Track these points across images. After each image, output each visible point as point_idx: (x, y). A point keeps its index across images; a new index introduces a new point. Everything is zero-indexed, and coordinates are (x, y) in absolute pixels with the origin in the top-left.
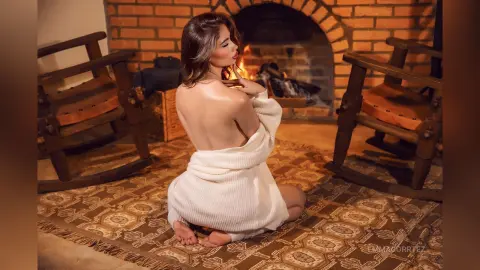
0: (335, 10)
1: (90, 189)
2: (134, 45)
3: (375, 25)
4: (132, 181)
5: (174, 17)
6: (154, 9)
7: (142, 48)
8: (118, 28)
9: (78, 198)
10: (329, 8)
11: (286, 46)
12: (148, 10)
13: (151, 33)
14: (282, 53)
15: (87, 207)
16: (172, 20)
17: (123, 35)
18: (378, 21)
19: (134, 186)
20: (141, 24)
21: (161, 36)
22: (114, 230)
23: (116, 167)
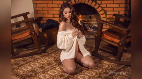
0: (101, 5)
1: (21, 58)
2: (41, 16)
3: (113, 10)
4: (34, 56)
5: (53, 8)
6: (47, 5)
7: (44, 16)
8: (37, 11)
9: (16, 61)
10: (99, 5)
11: (89, 16)
12: (46, 5)
13: (46, 12)
14: (88, 18)
15: (18, 64)
16: (52, 8)
17: (38, 13)
18: (114, 8)
19: (34, 58)
20: (43, 9)
21: (49, 13)
22: (24, 71)
23: (30, 52)
